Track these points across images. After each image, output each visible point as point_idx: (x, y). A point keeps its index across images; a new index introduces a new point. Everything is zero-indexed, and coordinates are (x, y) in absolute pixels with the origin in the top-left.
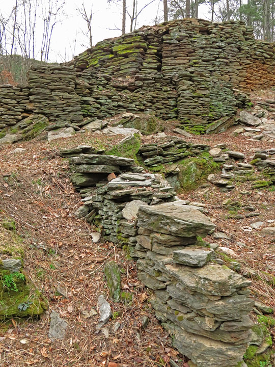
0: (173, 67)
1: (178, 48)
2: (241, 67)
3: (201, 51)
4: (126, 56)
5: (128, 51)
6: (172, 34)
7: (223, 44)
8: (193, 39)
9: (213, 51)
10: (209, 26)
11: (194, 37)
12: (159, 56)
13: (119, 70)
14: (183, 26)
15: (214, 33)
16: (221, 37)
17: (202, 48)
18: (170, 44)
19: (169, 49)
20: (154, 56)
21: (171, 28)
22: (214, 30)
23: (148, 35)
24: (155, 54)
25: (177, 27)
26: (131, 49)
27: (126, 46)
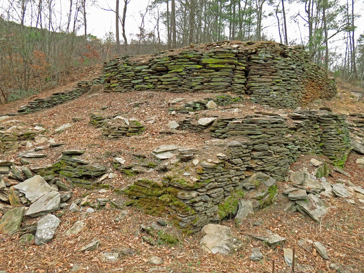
0: (260, 84)
1: (264, 67)
2: (303, 86)
3: (281, 71)
4: (217, 70)
5: (220, 66)
6: (259, 55)
7: (294, 66)
8: (275, 61)
9: (290, 72)
10: (286, 50)
11: (277, 59)
12: (246, 73)
13: (209, 82)
14: (268, 48)
15: (290, 57)
16: (293, 60)
17: (282, 69)
18: (257, 63)
19: (257, 67)
20: (243, 72)
21: (259, 50)
22: (290, 54)
23: (239, 53)
24: (243, 70)
25: (264, 48)
26: (224, 64)
27: (218, 61)
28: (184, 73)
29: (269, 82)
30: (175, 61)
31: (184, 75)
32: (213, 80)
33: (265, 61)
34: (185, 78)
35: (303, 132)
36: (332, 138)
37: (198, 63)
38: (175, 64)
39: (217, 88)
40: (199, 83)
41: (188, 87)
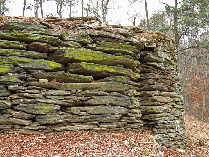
1: (163, 77)
3: (176, 84)
5: (106, 68)
8: (171, 66)
17: (176, 81)
19: (156, 76)
20: (138, 84)
25: (162, 43)
26: (114, 64)
27: (101, 56)
29: (170, 103)
31: (12, 84)
32: (92, 101)
33: (165, 66)
34: (13, 92)
37: (50, 55)
41: (26, 116)
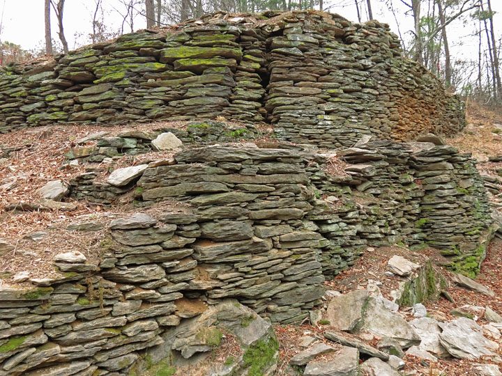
0: (295, 99)
1: (302, 64)
2: (392, 104)
3: (341, 72)
4: (197, 71)
5: (203, 62)
6: (290, 37)
7: (368, 63)
8: (325, 50)
9: (359, 75)
10: (349, 29)
11: (328, 47)
12: (264, 77)
13: (182, 97)
14: (308, 23)
15: (357, 42)
16: (365, 49)
17: (341, 68)
18: (286, 55)
19: (286, 64)
20: (257, 75)
21: (288, 26)
22: (357, 37)
23: (244, 33)
24: (256, 71)
25: (299, 24)
26: (211, 56)
27: (198, 51)
28: (127, 82)
29: (314, 95)
30: (107, 57)
31: (127, 86)
32: (188, 94)
33: (304, 51)
34: (129, 93)
35: (373, 191)
36: (446, 205)
37: (158, 58)
38: (108, 64)
39: (199, 110)
40: (160, 102)
41: (137, 111)
